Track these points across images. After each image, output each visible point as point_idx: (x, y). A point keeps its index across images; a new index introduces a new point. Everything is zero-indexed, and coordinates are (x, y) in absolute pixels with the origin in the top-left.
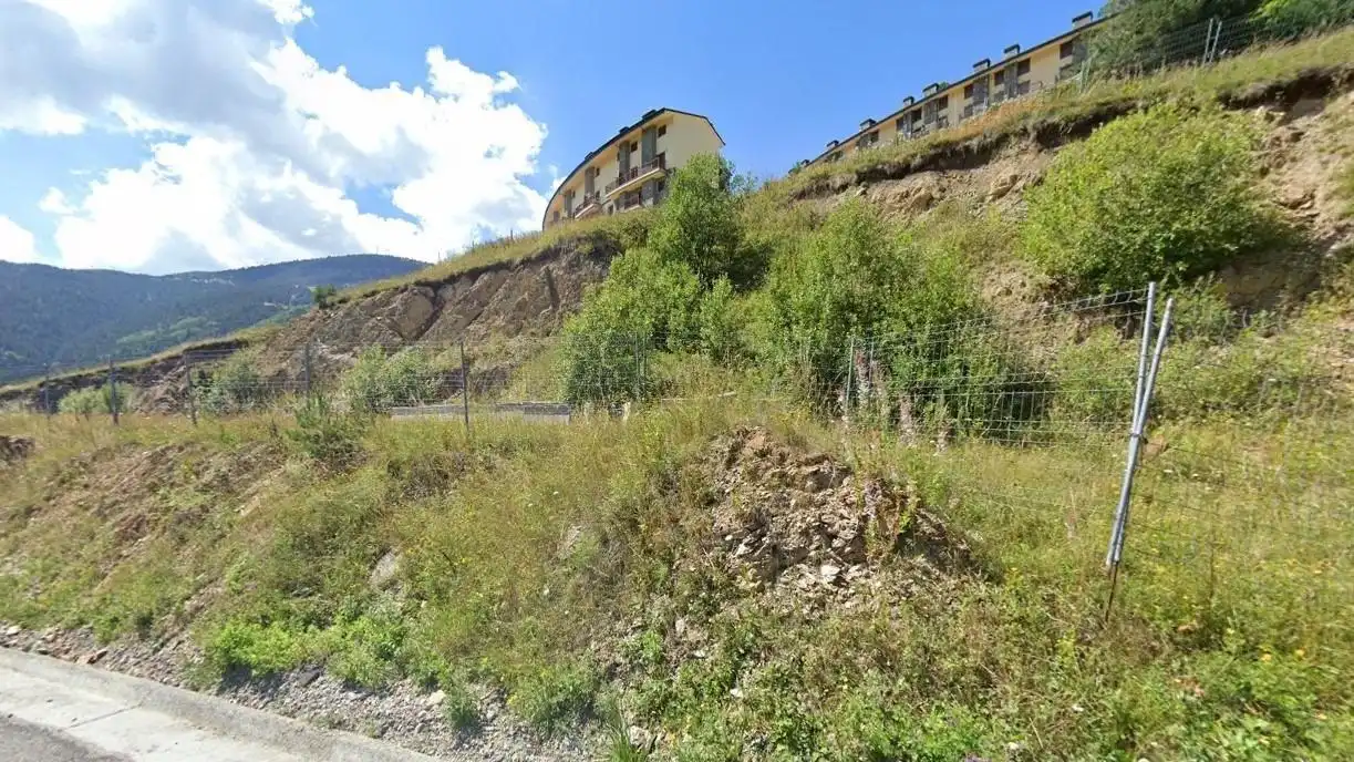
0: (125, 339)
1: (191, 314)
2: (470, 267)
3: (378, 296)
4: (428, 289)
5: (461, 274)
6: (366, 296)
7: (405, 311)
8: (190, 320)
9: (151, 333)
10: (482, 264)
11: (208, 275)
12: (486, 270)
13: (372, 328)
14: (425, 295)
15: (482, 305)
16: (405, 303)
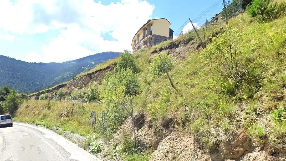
0: (56, 79)
1: (68, 72)
2: (96, 70)
3: (81, 77)
4: (89, 75)
5: (94, 72)
6: (80, 77)
7: (85, 80)
8: (67, 73)
9: (60, 77)
10: (98, 70)
11: (71, 61)
12: (99, 71)
13: (80, 83)
14: (89, 76)
15: (97, 78)
16: (85, 78)
